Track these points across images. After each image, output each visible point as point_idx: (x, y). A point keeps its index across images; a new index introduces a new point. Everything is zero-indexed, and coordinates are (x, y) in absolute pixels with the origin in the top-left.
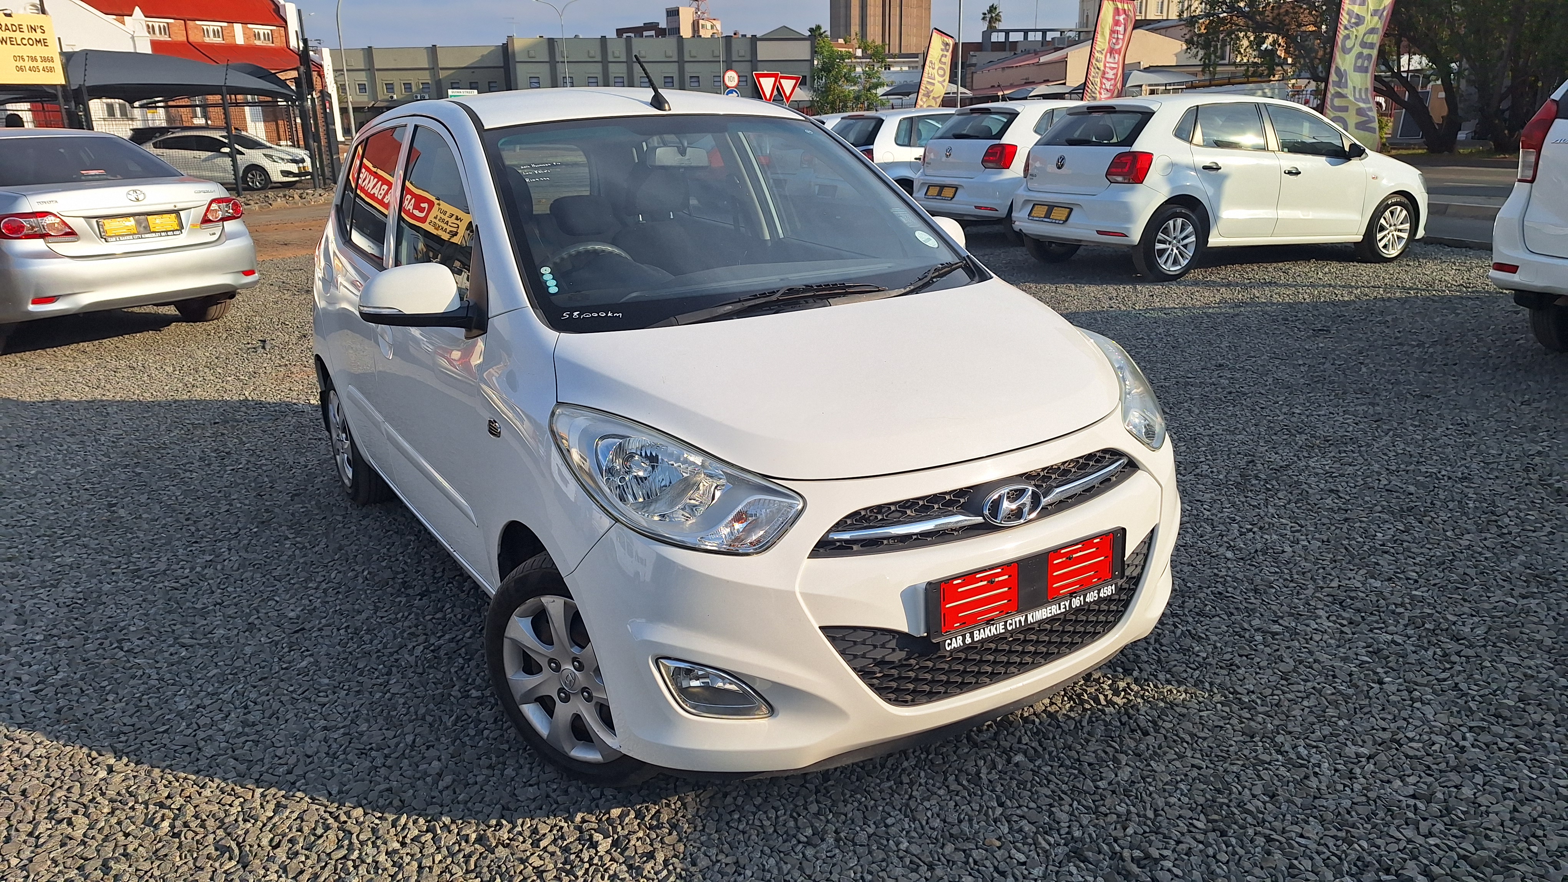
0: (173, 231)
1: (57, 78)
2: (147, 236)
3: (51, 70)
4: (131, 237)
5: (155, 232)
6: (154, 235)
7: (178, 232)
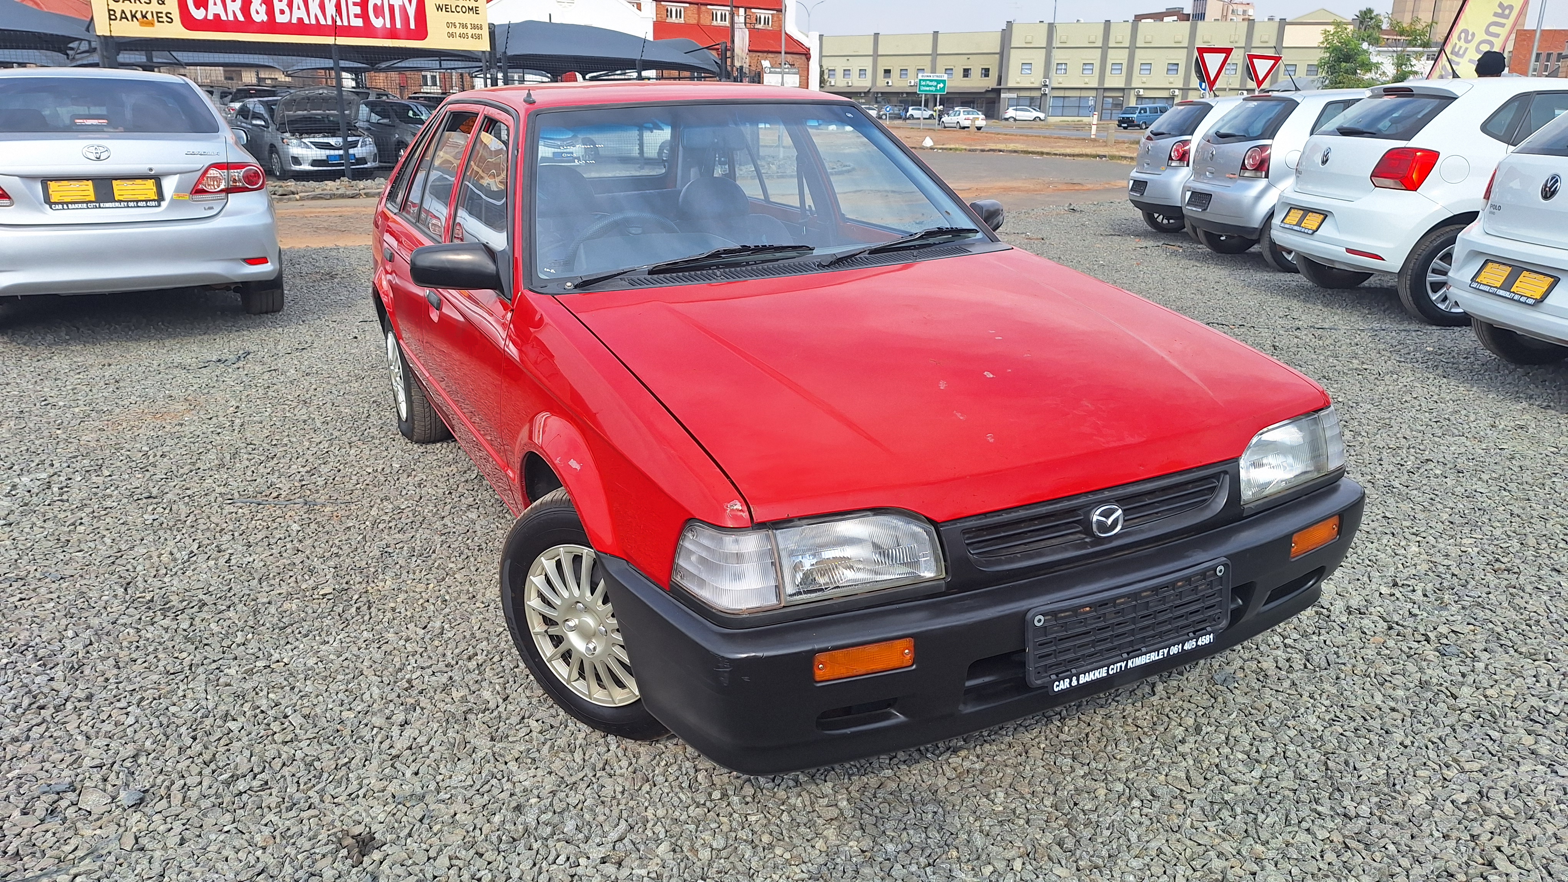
0: (146, 201)
1: (484, 45)
2: (107, 205)
3: (479, 37)
4: (85, 205)
5: (120, 201)
6: (117, 204)
7: (153, 204)
